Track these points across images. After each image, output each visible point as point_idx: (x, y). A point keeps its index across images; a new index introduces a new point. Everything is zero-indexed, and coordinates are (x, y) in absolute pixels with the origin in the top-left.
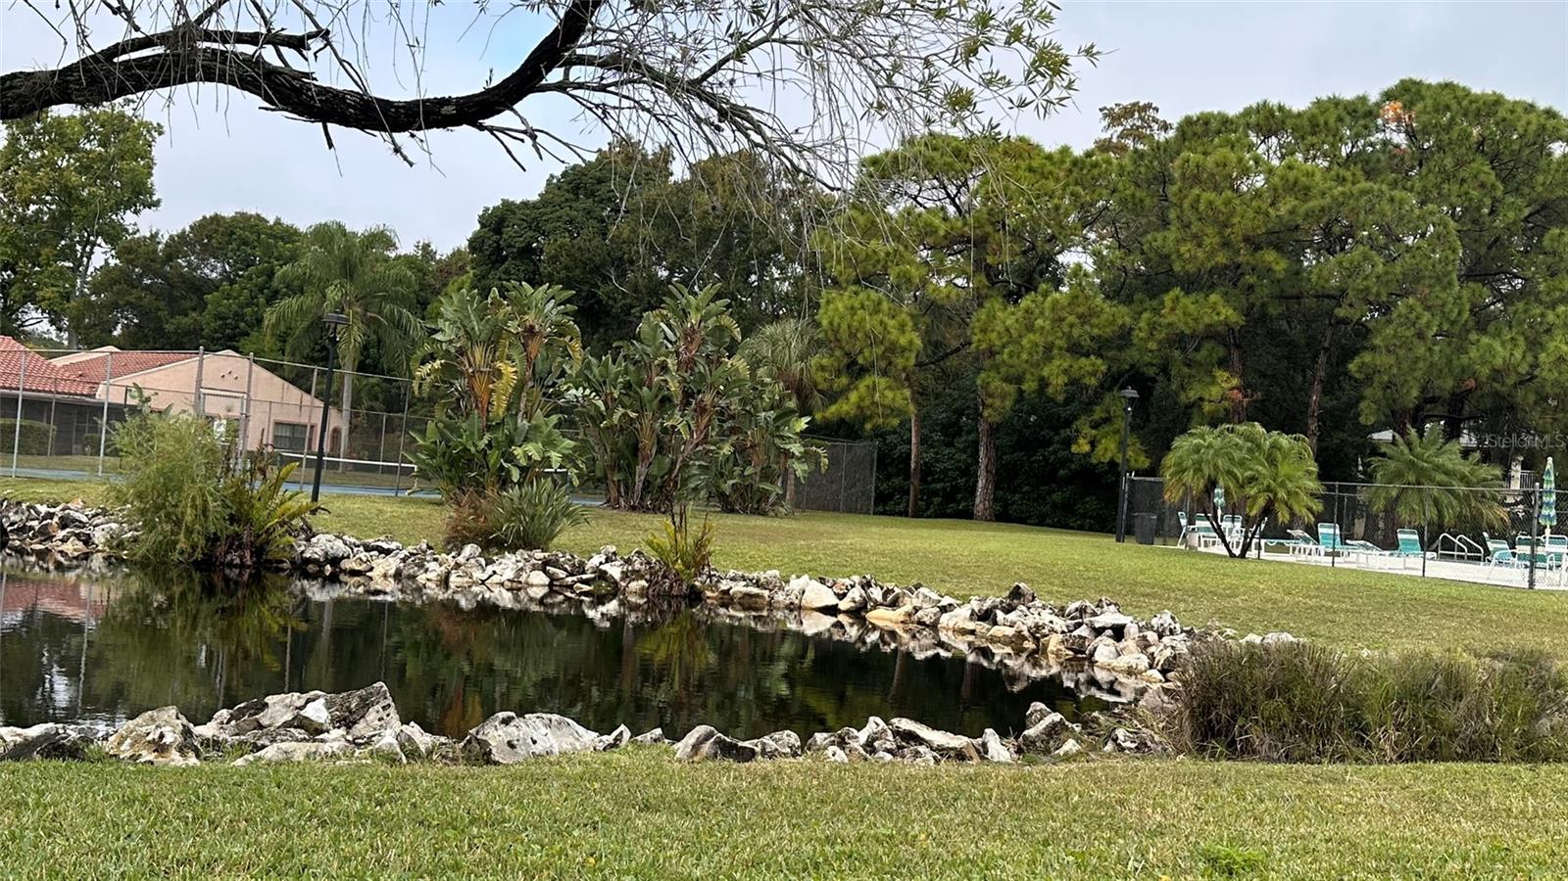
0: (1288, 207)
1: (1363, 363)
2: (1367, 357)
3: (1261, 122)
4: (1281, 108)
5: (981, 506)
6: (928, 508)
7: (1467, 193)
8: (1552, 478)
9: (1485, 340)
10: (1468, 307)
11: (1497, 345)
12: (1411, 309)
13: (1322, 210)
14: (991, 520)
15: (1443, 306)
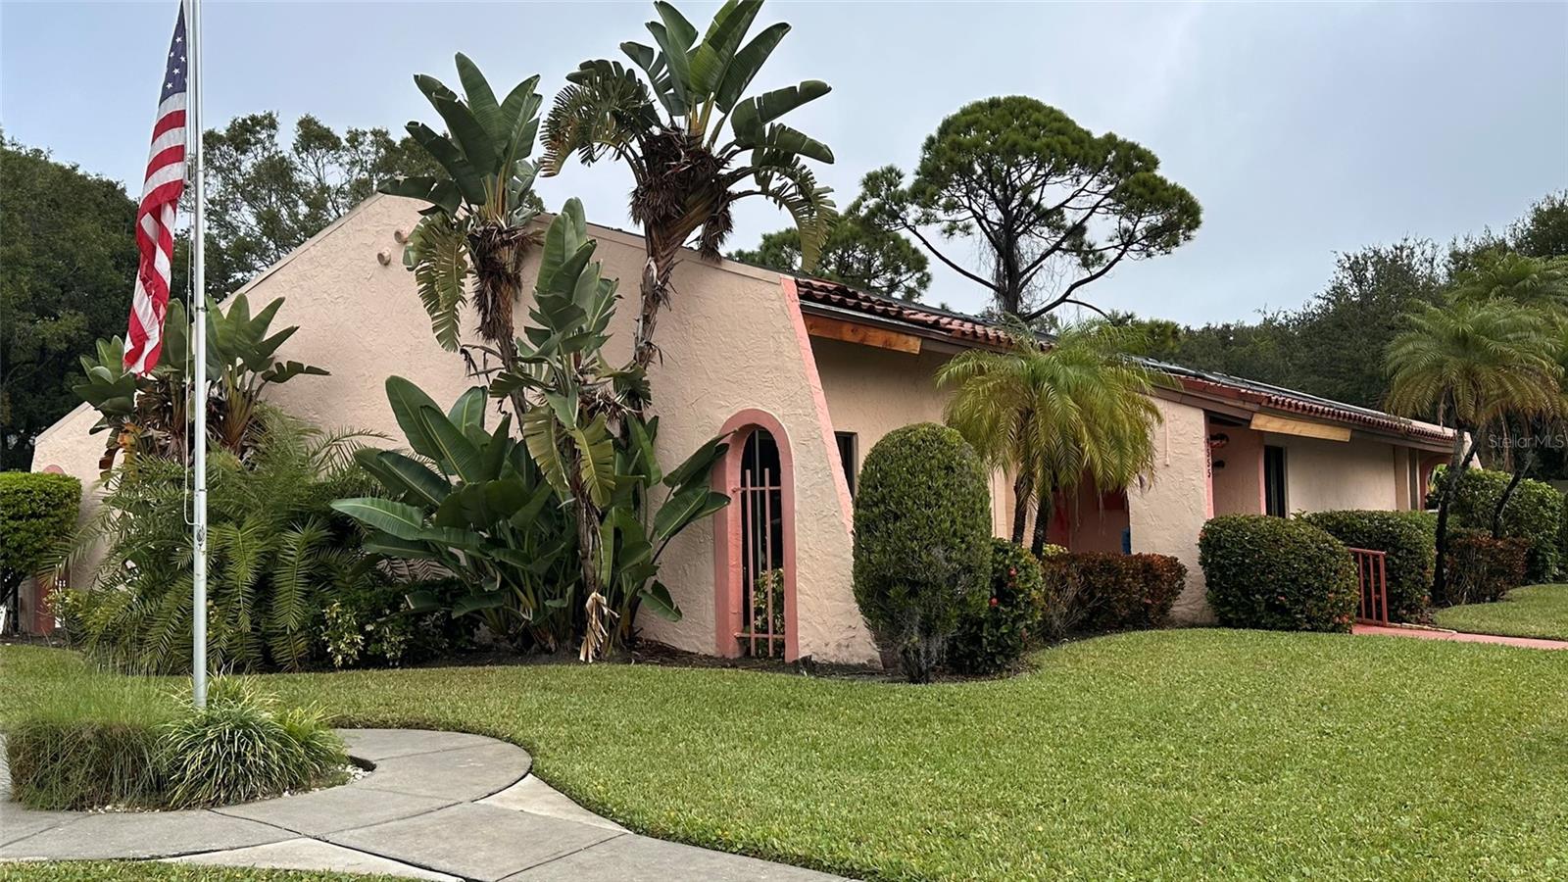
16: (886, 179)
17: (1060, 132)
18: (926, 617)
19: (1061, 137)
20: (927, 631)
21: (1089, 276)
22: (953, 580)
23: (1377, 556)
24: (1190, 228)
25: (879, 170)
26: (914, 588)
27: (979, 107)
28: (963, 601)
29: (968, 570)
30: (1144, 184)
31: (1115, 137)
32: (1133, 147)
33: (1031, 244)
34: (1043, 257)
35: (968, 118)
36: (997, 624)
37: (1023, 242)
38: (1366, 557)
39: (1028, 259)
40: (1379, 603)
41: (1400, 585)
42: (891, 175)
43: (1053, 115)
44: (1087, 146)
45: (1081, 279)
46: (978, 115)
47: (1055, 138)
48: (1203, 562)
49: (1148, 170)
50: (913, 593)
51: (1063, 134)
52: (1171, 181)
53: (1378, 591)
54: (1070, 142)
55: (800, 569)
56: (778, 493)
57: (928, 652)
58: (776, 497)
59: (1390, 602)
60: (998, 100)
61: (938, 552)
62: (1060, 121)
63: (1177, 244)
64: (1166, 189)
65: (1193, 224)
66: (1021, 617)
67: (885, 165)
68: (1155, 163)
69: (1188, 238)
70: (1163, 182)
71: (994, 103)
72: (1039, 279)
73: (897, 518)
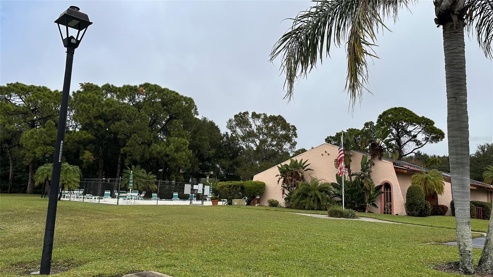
0: (105, 109)
1: (124, 150)
2: (125, 148)
3: (106, 88)
4: (112, 86)
5: (29, 190)
6: (20, 191)
7: (154, 110)
8: (132, 176)
9: (155, 145)
10: (153, 137)
11: (158, 146)
12: (135, 136)
13: (114, 110)
14: (32, 194)
15: (144, 136)
16: (370, 124)
17: (412, 116)
18: (416, 209)
19: (412, 118)
20: (416, 211)
21: (418, 147)
22: (420, 204)
23: (480, 208)
24: (442, 138)
25: (368, 122)
26: (415, 205)
27: (392, 109)
28: (421, 207)
29: (422, 203)
30: (431, 128)
31: (424, 117)
32: (429, 120)
33: (404, 139)
34: (407, 142)
35: (390, 112)
36: (424, 211)
37: (402, 139)
38: (478, 208)
39: (403, 142)
40: (481, 216)
41: (484, 213)
42: (371, 123)
43: (410, 112)
44: (418, 119)
45: (416, 148)
46: (392, 111)
47: (411, 118)
48: (451, 207)
49: (432, 125)
50: (415, 206)
51: (413, 117)
52: (438, 128)
53: (481, 214)
54: (414, 119)
55: (394, 203)
56: (391, 192)
57: (416, 214)
58: (390, 193)
59: (483, 216)
60: (397, 108)
61: (418, 201)
62: (412, 114)
63: (439, 141)
64: (437, 130)
65: (443, 137)
66: (428, 210)
67: (370, 121)
68: (434, 123)
69: (441, 140)
70: (436, 128)
71: (396, 109)
72: (405, 147)
73: (413, 196)
